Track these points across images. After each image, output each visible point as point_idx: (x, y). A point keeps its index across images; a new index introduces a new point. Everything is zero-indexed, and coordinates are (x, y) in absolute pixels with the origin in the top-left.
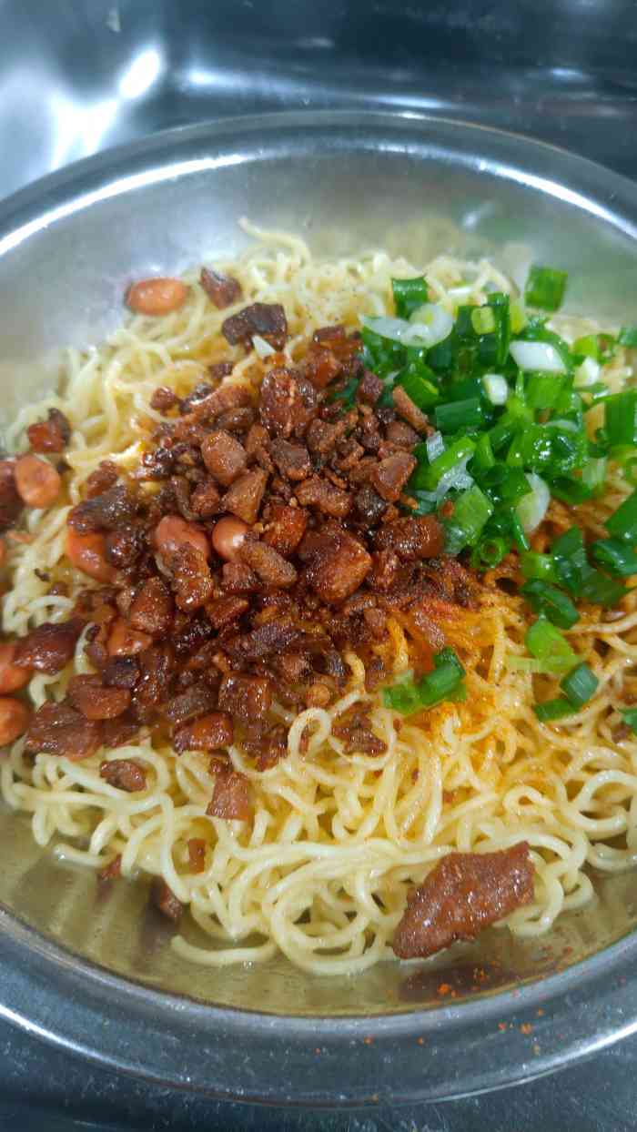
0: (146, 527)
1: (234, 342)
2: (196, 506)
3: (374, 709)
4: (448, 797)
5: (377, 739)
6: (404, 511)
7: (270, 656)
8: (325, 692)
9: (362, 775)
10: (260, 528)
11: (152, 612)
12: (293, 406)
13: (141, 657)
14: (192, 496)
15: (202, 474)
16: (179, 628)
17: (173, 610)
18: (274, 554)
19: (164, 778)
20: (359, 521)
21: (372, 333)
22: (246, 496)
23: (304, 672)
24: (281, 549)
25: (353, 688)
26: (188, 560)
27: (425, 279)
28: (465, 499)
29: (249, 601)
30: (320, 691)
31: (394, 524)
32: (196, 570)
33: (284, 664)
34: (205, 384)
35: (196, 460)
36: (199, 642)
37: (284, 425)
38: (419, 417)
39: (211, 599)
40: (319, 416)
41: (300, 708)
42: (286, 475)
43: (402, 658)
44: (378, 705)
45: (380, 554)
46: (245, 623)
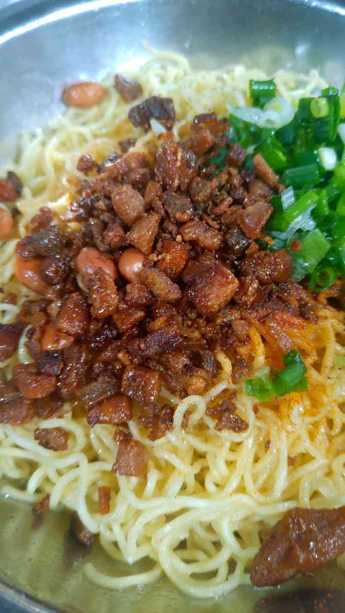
0: (71, 255)
1: (137, 124)
2: (108, 240)
3: (238, 396)
4: (291, 461)
5: (241, 419)
6: (263, 247)
7: (161, 354)
8: (202, 383)
9: (228, 444)
10: (154, 257)
11: (73, 319)
12: (179, 167)
13: (65, 351)
14: (104, 233)
15: (112, 217)
16: (93, 332)
17: (89, 317)
18: (164, 277)
19: (81, 441)
20: (229, 254)
21: (236, 118)
22: (143, 234)
23: (185, 366)
24: (169, 273)
25: (223, 380)
26: (100, 280)
27: (274, 81)
28: (309, 239)
29: (146, 313)
30: (198, 382)
31: (256, 256)
32: (107, 288)
33: (171, 360)
34: (116, 153)
35: (107, 206)
36: (108, 341)
37: (173, 181)
38: (273, 178)
39: (117, 309)
40: (199, 175)
41: (183, 393)
42: (174, 217)
43: (260, 358)
44: (241, 392)
45: (246, 279)
46: (142, 329)
